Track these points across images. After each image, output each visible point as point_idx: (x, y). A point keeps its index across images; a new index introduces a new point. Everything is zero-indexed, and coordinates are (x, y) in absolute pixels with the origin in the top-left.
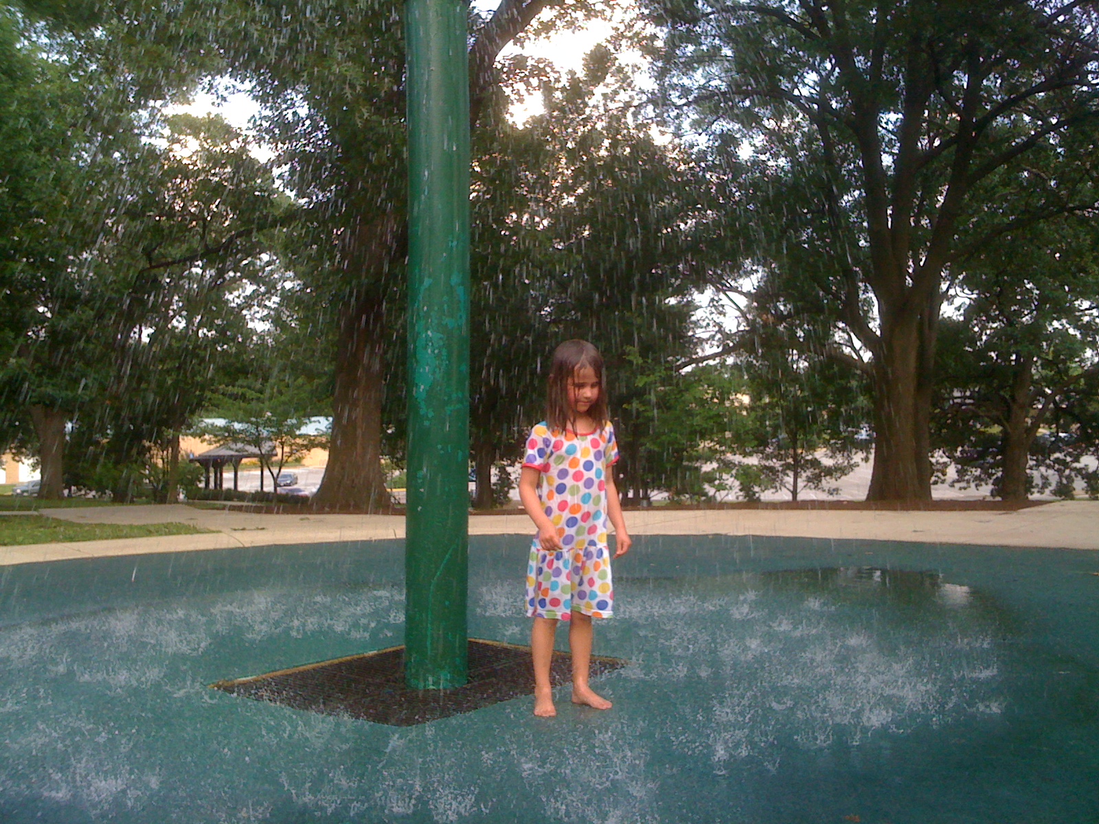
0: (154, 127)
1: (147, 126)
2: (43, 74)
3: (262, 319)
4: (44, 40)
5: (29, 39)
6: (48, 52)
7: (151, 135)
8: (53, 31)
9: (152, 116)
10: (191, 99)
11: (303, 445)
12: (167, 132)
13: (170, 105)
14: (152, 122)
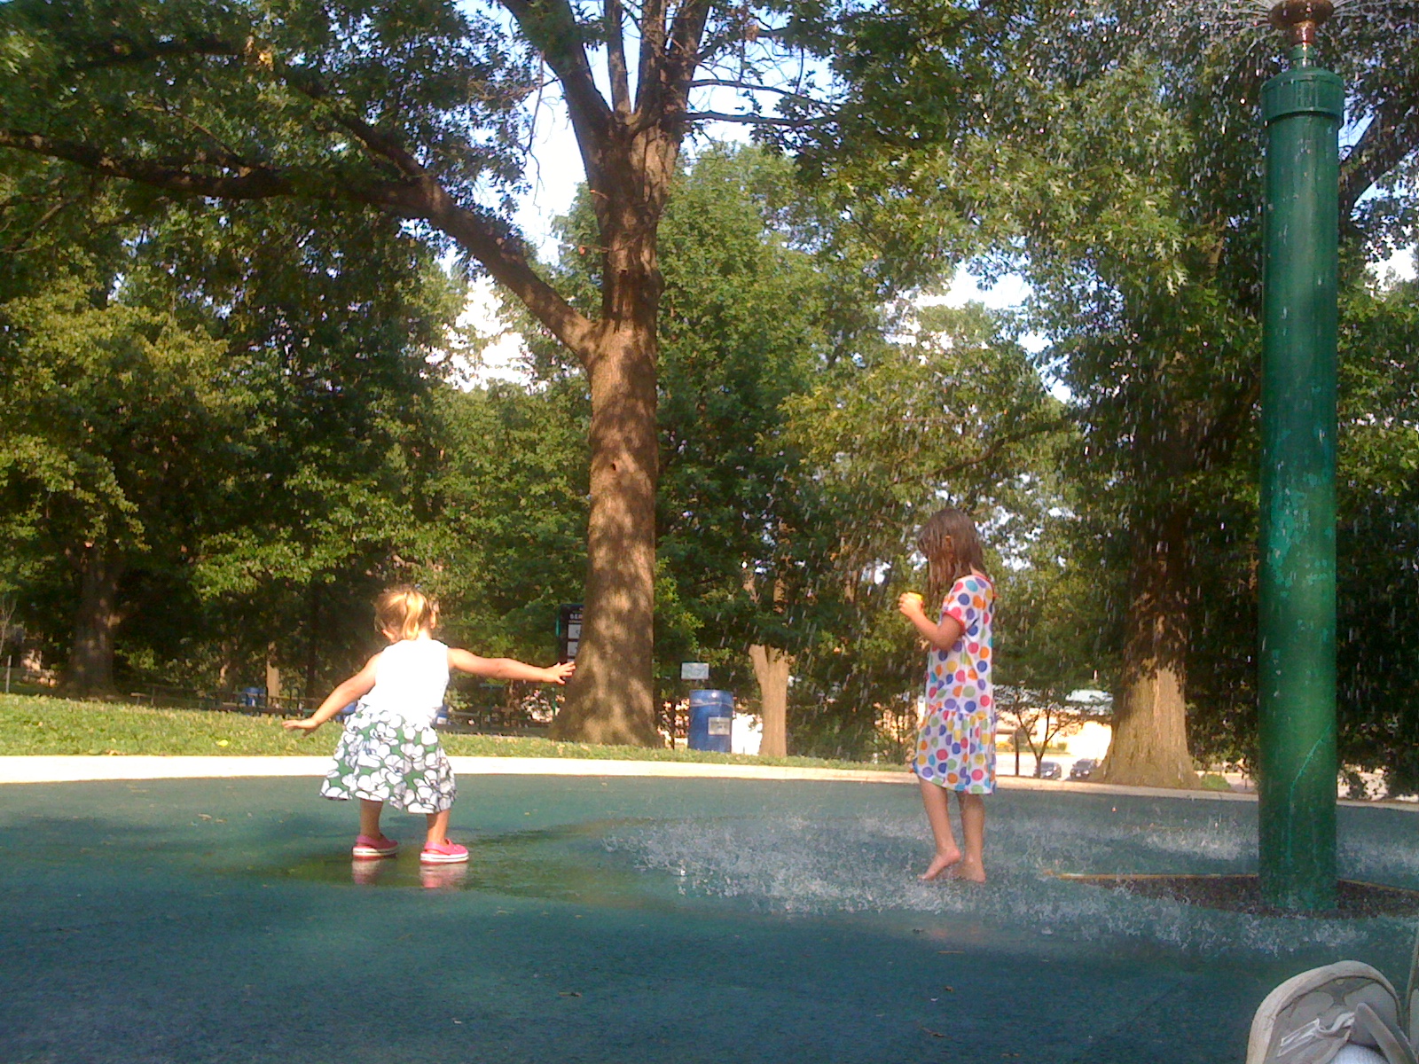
0: (901, 323)
1: (892, 322)
2: (783, 265)
3: (1021, 555)
4: (785, 227)
5: (770, 227)
6: (790, 240)
7: (897, 333)
8: (797, 216)
9: (898, 309)
10: (945, 287)
11: (1073, 717)
12: (916, 327)
13: (920, 295)
14: (899, 318)
